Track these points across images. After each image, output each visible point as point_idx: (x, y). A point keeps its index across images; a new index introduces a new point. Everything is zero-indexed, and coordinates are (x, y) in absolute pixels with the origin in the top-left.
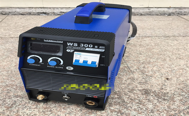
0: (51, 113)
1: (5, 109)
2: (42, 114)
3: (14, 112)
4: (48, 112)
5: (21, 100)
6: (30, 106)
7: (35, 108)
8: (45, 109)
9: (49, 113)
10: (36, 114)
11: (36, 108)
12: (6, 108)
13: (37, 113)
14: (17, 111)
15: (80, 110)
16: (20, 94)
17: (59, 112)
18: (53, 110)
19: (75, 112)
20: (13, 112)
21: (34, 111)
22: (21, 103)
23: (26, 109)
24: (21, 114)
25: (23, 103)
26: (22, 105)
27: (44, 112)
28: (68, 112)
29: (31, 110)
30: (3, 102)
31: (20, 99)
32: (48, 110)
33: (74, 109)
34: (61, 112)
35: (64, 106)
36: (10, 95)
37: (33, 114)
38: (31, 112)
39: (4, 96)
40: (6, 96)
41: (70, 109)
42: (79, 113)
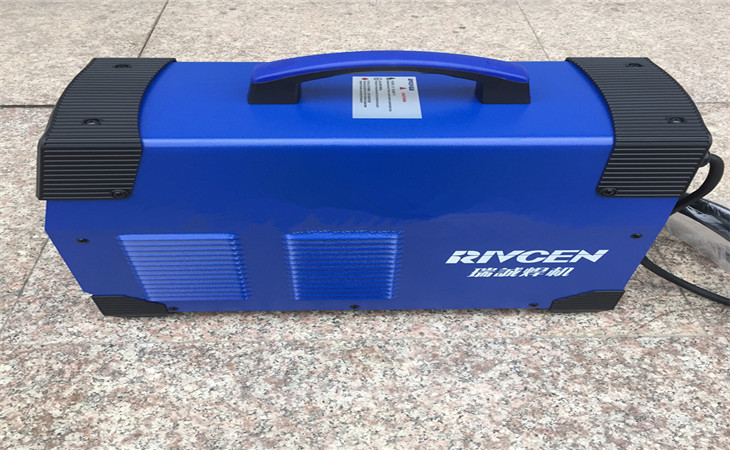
0: (415, 408)
1: (269, 387)
2: (388, 410)
3: (298, 397)
4: (403, 402)
5: (309, 357)
6: (343, 379)
7: (359, 389)
8: (392, 391)
9: (409, 407)
10: (368, 409)
11: (363, 387)
12: (271, 383)
13: (371, 405)
14: (308, 395)
15: (503, 399)
16: (303, 338)
17: (439, 405)
18: (418, 396)
19: (488, 408)
20: (298, 399)
21: (360, 399)
22: (311, 368)
23: (334, 389)
24: (322, 406)
25: (320, 370)
26: (318, 377)
27: (392, 404)
28: (466, 407)
29: (350, 395)
30: (259, 364)
31: (306, 353)
32: (400, 397)
33: (482, 395)
34: (445, 405)
35: (450, 386)
36: (271, 339)
37: (359, 409)
38: (350, 399)
39: (253, 342)
40: (259, 343)
41: (470, 395)
42: (499, 410)
